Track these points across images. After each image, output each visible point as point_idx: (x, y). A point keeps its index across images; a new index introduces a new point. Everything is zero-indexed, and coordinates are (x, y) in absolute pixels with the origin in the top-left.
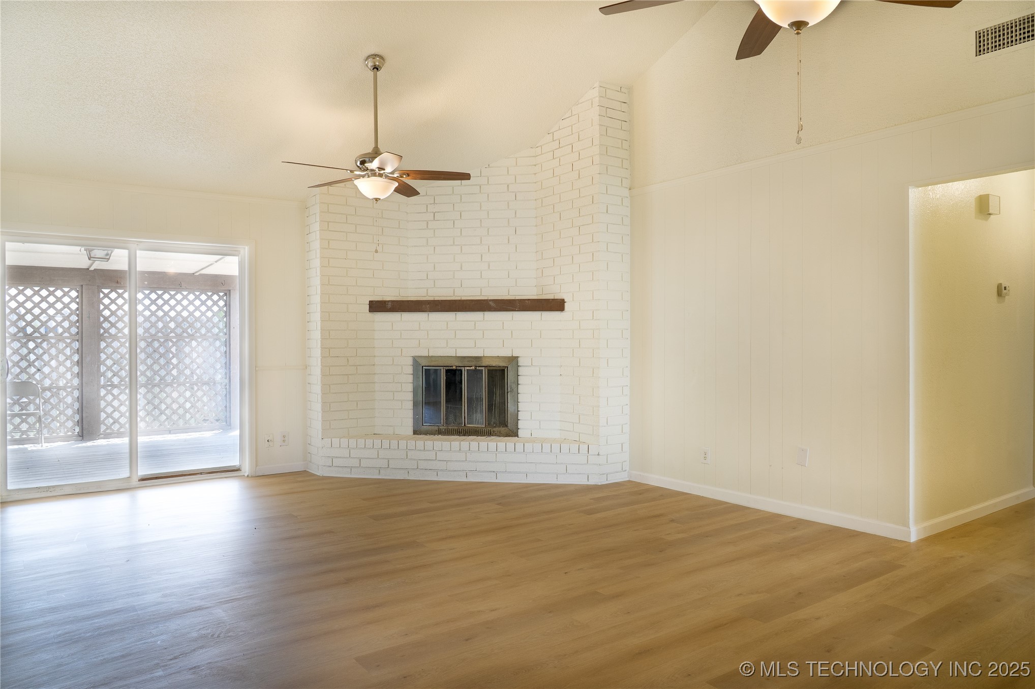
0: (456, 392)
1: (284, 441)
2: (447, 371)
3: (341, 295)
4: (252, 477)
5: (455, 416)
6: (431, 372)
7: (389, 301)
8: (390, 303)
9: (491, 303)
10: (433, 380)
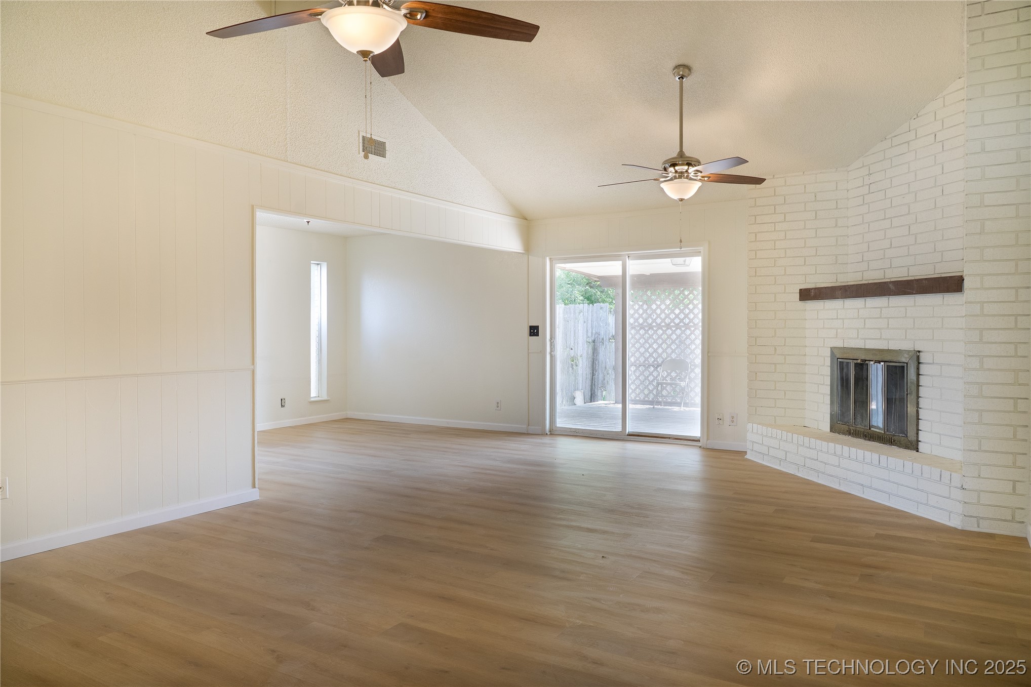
0: (863, 389)
1: (733, 421)
2: (856, 364)
3: (770, 285)
4: (703, 448)
5: (862, 415)
6: (845, 364)
7: (813, 288)
8: (813, 291)
9: (891, 286)
10: (846, 374)
